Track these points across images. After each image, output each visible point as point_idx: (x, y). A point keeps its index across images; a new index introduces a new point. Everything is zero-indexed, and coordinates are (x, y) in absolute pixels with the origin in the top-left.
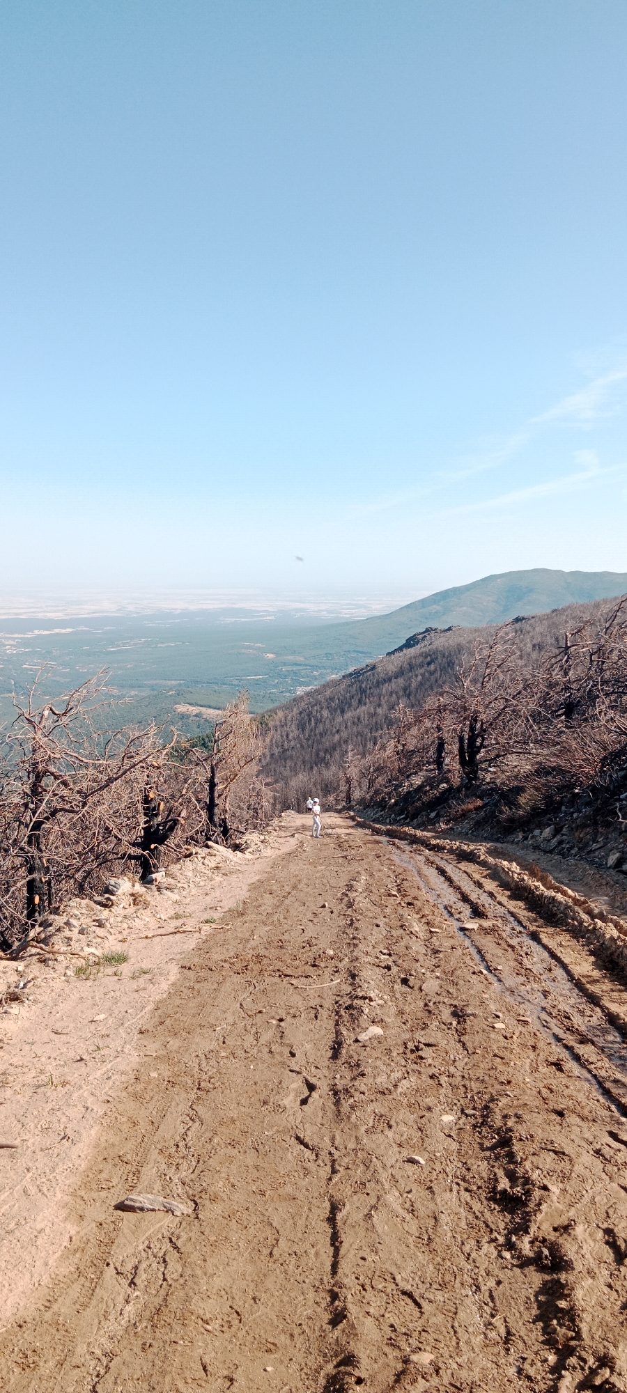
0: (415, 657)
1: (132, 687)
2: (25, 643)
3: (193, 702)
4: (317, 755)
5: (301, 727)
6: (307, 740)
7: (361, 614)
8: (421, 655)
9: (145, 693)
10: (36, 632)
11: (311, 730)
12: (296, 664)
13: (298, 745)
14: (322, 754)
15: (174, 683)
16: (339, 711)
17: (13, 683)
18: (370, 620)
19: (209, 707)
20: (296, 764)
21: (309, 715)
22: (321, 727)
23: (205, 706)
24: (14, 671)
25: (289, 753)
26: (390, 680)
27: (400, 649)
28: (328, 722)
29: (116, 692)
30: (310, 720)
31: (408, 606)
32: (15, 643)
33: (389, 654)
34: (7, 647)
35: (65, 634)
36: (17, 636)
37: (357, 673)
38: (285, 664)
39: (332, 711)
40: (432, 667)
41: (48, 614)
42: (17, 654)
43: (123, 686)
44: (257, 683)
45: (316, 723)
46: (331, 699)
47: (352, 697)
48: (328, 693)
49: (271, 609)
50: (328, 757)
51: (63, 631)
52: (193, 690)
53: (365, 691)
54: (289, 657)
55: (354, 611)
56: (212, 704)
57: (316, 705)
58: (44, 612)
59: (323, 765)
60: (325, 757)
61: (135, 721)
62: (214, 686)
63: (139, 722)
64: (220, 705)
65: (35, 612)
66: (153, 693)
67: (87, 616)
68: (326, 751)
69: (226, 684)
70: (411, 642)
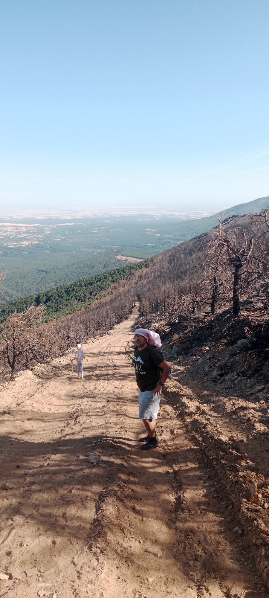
0: (227, 228)
1: (98, 248)
2: (54, 229)
3: (123, 254)
4: (177, 275)
5: (170, 262)
6: (173, 268)
7: (199, 217)
8: (230, 227)
9: (104, 251)
10: (59, 224)
11: (175, 264)
12: (169, 239)
13: (168, 271)
14: (180, 274)
15: (116, 246)
16: (189, 254)
17: (48, 246)
18: (203, 219)
19: (131, 257)
20: (166, 279)
21: (174, 257)
22: (180, 262)
23: (129, 256)
24: (49, 241)
25: (163, 275)
28: (183, 259)
29: (91, 251)
30: (174, 259)
31: (220, 213)
32: (50, 229)
33: (214, 228)
34: (47, 231)
35: (70, 225)
36: (51, 226)
37: (198, 237)
38: (164, 239)
39: (186, 255)
41: (64, 217)
42: (51, 234)
43: (94, 248)
44: (152, 247)
45: (177, 261)
46: (185, 249)
47: (195, 248)
48: (184, 246)
49: (159, 215)
50: (183, 276)
51: (70, 224)
52: (123, 249)
54: (166, 236)
55: (195, 215)
56: (132, 255)
57: (178, 252)
58: (62, 216)
59: (180, 280)
60: (181, 276)
61: (99, 263)
62: (133, 248)
63: (100, 263)
64: (136, 256)
65: (59, 216)
66: (107, 251)
67: (80, 218)
68: (182, 273)
69: (138, 247)
70: (225, 222)
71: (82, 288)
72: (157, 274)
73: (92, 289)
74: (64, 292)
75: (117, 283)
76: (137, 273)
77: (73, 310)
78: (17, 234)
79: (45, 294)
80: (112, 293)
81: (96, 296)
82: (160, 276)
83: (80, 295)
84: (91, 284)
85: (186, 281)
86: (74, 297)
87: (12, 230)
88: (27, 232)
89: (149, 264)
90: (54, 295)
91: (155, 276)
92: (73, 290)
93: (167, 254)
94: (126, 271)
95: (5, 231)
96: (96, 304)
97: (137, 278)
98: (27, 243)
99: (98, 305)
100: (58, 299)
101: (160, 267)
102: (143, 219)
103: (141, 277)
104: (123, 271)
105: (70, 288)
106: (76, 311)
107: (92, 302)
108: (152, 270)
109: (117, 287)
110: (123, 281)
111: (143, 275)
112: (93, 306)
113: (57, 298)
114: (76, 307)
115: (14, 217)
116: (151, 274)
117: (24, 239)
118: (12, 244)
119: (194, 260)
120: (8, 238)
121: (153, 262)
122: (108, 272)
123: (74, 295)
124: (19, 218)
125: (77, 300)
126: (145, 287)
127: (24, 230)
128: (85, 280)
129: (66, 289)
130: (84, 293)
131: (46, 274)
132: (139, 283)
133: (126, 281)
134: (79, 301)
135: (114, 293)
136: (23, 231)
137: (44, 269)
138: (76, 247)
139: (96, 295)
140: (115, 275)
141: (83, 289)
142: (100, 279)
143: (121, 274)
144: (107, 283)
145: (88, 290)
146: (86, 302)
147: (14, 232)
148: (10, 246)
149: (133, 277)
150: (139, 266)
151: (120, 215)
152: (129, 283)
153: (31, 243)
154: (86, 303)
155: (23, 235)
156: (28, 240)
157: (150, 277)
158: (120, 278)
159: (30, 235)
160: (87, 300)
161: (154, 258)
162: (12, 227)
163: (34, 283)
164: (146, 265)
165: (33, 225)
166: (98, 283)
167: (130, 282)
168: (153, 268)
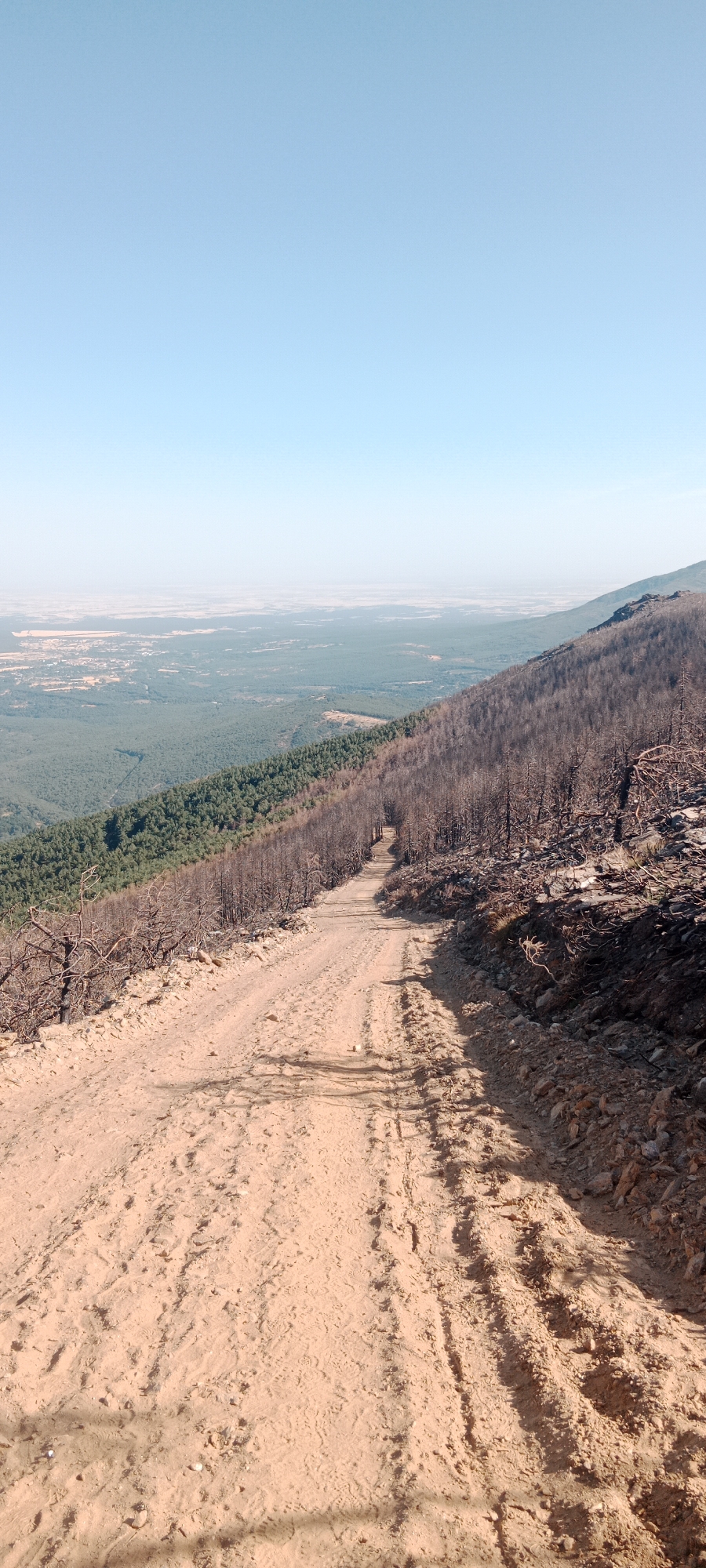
0: (630, 629)
1: (279, 693)
2: (161, 644)
3: (341, 708)
5: (474, 721)
6: (482, 735)
8: (640, 625)
9: (292, 699)
10: (175, 633)
11: (488, 724)
12: (464, 668)
13: (469, 743)
15: (325, 688)
16: (526, 699)
17: (147, 688)
18: (553, 616)
19: (363, 714)
21: (483, 707)
22: (501, 719)
23: (358, 713)
24: (148, 675)
26: (597, 658)
27: (607, 623)
29: (259, 699)
30: (485, 712)
31: (598, 599)
32: (151, 645)
33: (592, 630)
34: (143, 649)
35: (205, 634)
36: (154, 636)
37: (548, 655)
38: (452, 668)
39: (517, 700)
40: (660, 638)
41: (189, 613)
42: (153, 657)
43: (268, 693)
44: (420, 689)
45: (494, 716)
46: (515, 685)
47: (543, 682)
48: (509, 679)
49: (437, 606)
51: (204, 632)
52: (343, 695)
53: (562, 673)
54: (457, 660)
56: (366, 711)
57: (494, 694)
58: (185, 611)
61: (278, 729)
62: (372, 692)
63: (282, 731)
64: (376, 712)
65: (175, 611)
66: (300, 699)
67: (231, 615)
69: (384, 690)
70: (620, 615)
71: (230, 793)
72: (438, 752)
73: (257, 796)
74: (182, 804)
75: (326, 778)
76: (383, 752)
77: (202, 851)
78: (65, 657)
79: (133, 810)
80: (313, 804)
81: (269, 815)
82: (448, 756)
83: (224, 811)
84: (254, 782)
86: (208, 818)
87: (53, 648)
88: (93, 652)
89: (414, 727)
90: (155, 812)
91: (432, 757)
92: (208, 799)
93: (464, 701)
94: (351, 746)
95: (34, 650)
96: (267, 835)
97: (382, 764)
98: (90, 680)
99: (272, 837)
100: (165, 825)
101: (447, 734)
102: (393, 618)
103: (393, 761)
104: (343, 747)
105: (200, 792)
106: (208, 853)
107: (255, 830)
108: (423, 743)
109: (326, 790)
110: (344, 773)
111: (400, 756)
112: (258, 839)
113: (163, 820)
114: (213, 844)
115: (58, 615)
116: (421, 751)
117: (84, 670)
118: (51, 685)
119: (543, 712)
120: (42, 668)
121: (426, 721)
122: (302, 751)
123: (209, 813)
124: (71, 616)
125: (217, 827)
126: (406, 785)
127: (86, 648)
128: (239, 773)
129: (187, 797)
130: (235, 806)
131: (141, 759)
132: (388, 777)
133: (351, 772)
134: (221, 827)
135: (318, 803)
136: (81, 651)
137: (134, 746)
138: (221, 691)
139: (269, 810)
140: (322, 757)
141: (233, 795)
142: (281, 770)
143: (336, 754)
144: (300, 779)
145: (247, 797)
146: (241, 830)
147: (59, 652)
148: (47, 688)
149: (372, 761)
150: (386, 734)
151: (335, 607)
152: (359, 777)
153: (103, 680)
154: (239, 834)
155: (82, 661)
156: (95, 673)
157: (418, 762)
158: (336, 765)
159: (99, 661)
160: (243, 825)
161: (427, 711)
162: (52, 641)
163: (108, 785)
164: (407, 730)
165: (107, 635)
166: (276, 780)
167: (364, 776)
168: (426, 736)
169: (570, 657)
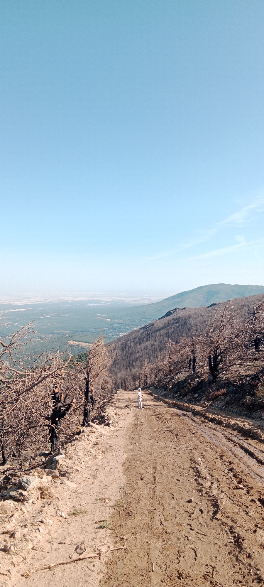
0: (170, 320)
1: (50, 333)
2: (5, 315)
3: (75, 340)
4: (129, 362)
5: (122, 350)
6: (125, 356)
7: (147, 302)
8: (173, 319)
9: (56, 336)
10: (10, 310)
11: (127, 352)
12: (119, 323)
13: (121, 358)
14: (131, 362)
15: (68, 331)
16: (138, 343)
18: (151, 305)
19: (83, 342)
20: (120, 366)
21: (125, 345)
22: (131, 350)
23: (81, 341)
25: (117, 362)
26: (160, 330)
27: (164, 317)
28: (133, 348)
29: (43, 336)
30: (126, 347)
31: (167, 299)
32: (1, 315)
33: (159, 319)
36: (2, 312)
37: (146, 327)
39: (136, 343)
40: (178, 324)
42: (1, 320)
43: (46, 333)
44: (103, 331)
45: (129, 349)
46: (135, 338)
47: (144, 337)
48: (133, 336)
49: (109, 300)
50: (134, 363)
51: (22, 310)
52: (75, 334)
53: (149, 335)
54: (117, 321)
55: (144, 301)
56: (84, 341)
57: (128, 341)
58: (14, 302)
59: (132, 367)
60: (132, 364)
61: (51, 348)
62: (85, 333)
63: (53, 349)
64: (88, 341)
65: (10, 302)
66: (59, 336)
67: (32, 303)
68: (133, 361)
69: (90, 332)
70: (169, 314)
85: (137, 368)
93: (119, 342)
102: (93, 305)
119: (143, 349)
151: (71, 300)
169: (152, 329)
